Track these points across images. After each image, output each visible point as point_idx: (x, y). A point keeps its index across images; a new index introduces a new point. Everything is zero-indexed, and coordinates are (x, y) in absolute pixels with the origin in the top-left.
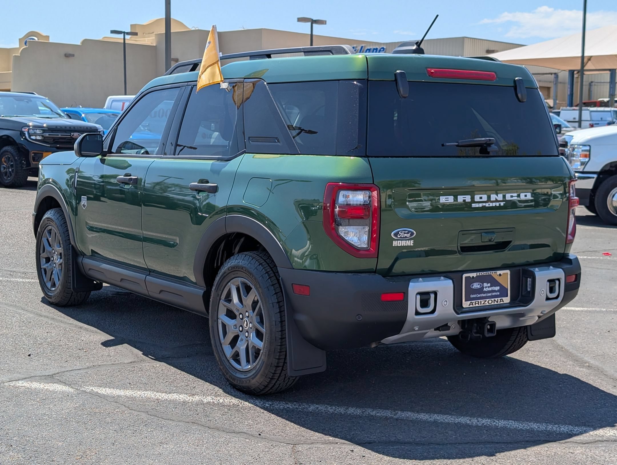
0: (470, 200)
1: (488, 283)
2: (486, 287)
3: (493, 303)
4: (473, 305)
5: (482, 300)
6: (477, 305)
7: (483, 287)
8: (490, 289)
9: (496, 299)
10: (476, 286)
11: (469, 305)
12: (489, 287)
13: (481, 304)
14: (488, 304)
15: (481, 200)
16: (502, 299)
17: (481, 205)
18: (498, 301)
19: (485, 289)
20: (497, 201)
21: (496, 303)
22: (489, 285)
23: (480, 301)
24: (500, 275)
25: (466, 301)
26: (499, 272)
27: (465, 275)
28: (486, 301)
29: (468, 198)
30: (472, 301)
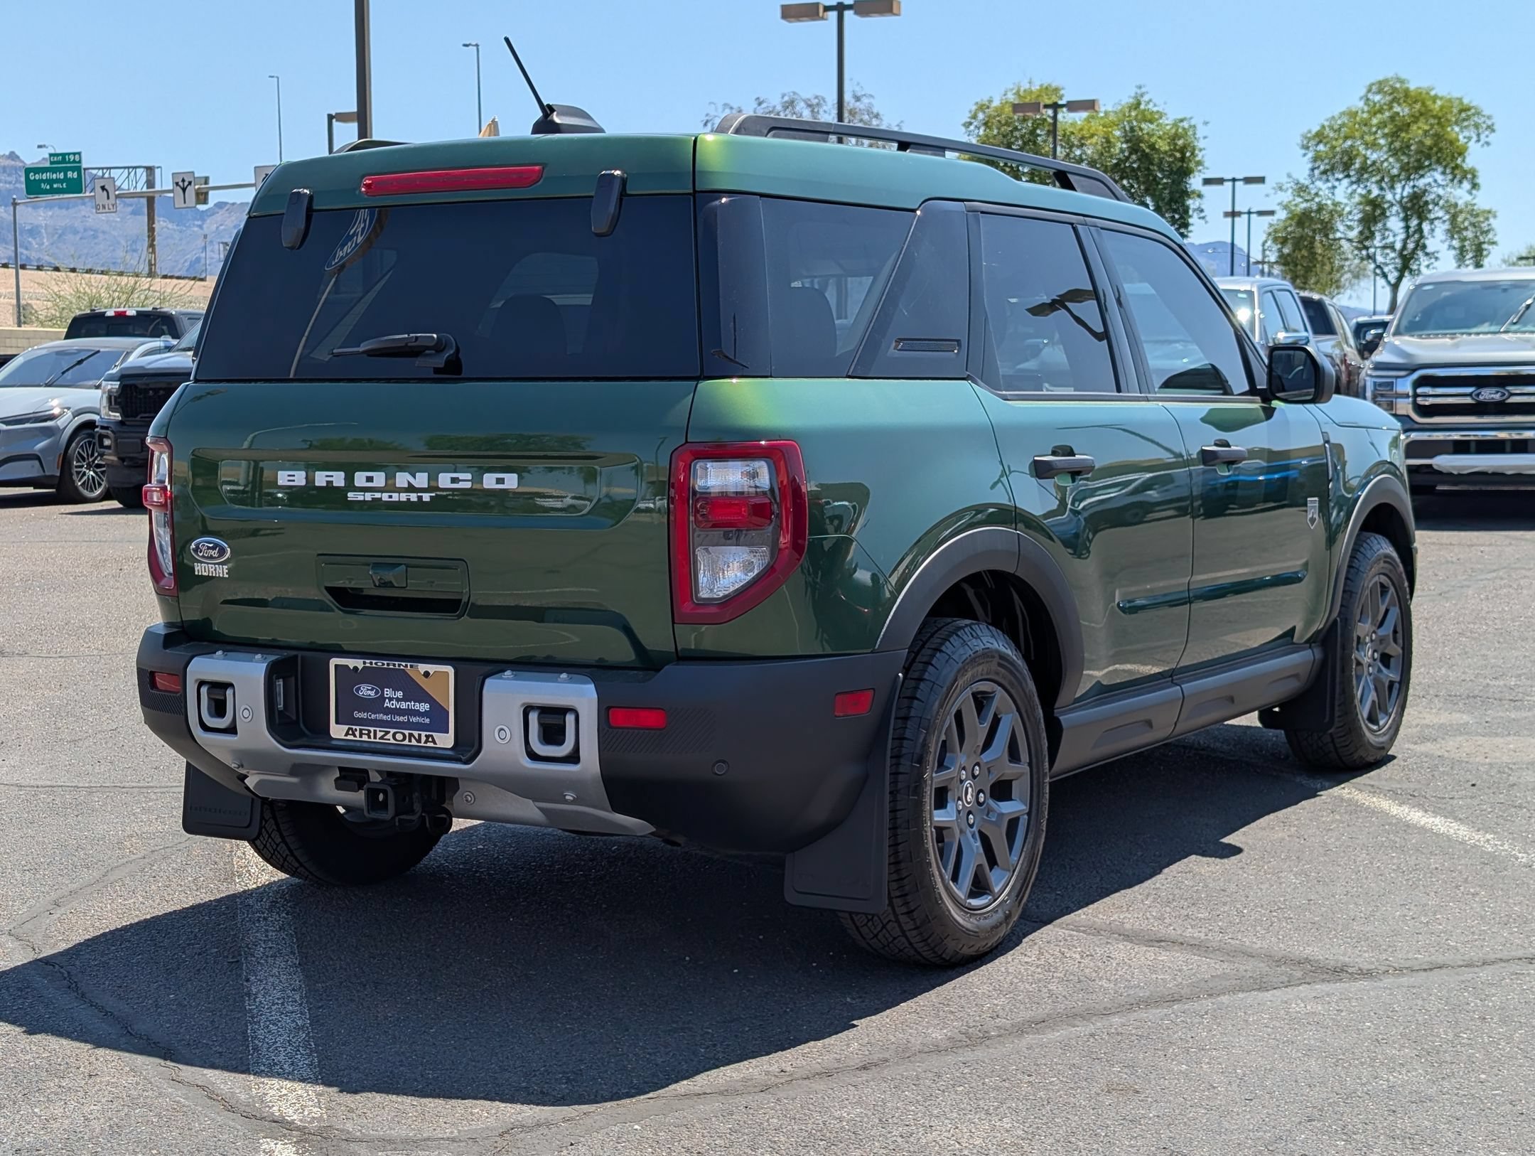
0: (342, 484)
1: (395, 690)
2: (391, 699)
3: (406, 742)
4: (355, 736)
5: (378, 729)
6: (365, 738)
7: (383, 699)
8: (404, 705)
9: (416, 733)
10: (366, 691)
11: (346, 735)
12: (398, 700)
13: (375, 738)
14: (392, 741)
15: (370, 484)
16: (432, 736)
17: (368, 496)
18: (419, 738)
19: (387, 704)
20: (411, 489)
21: (414, 742)
22: (400, 694)
23: (372, 729)
24: (427, 674)
25: (337, 722)
26: (423, 668)
27: (334, 662)
28: (387, 733)
29: (338, 479)
30: (354, 727)
